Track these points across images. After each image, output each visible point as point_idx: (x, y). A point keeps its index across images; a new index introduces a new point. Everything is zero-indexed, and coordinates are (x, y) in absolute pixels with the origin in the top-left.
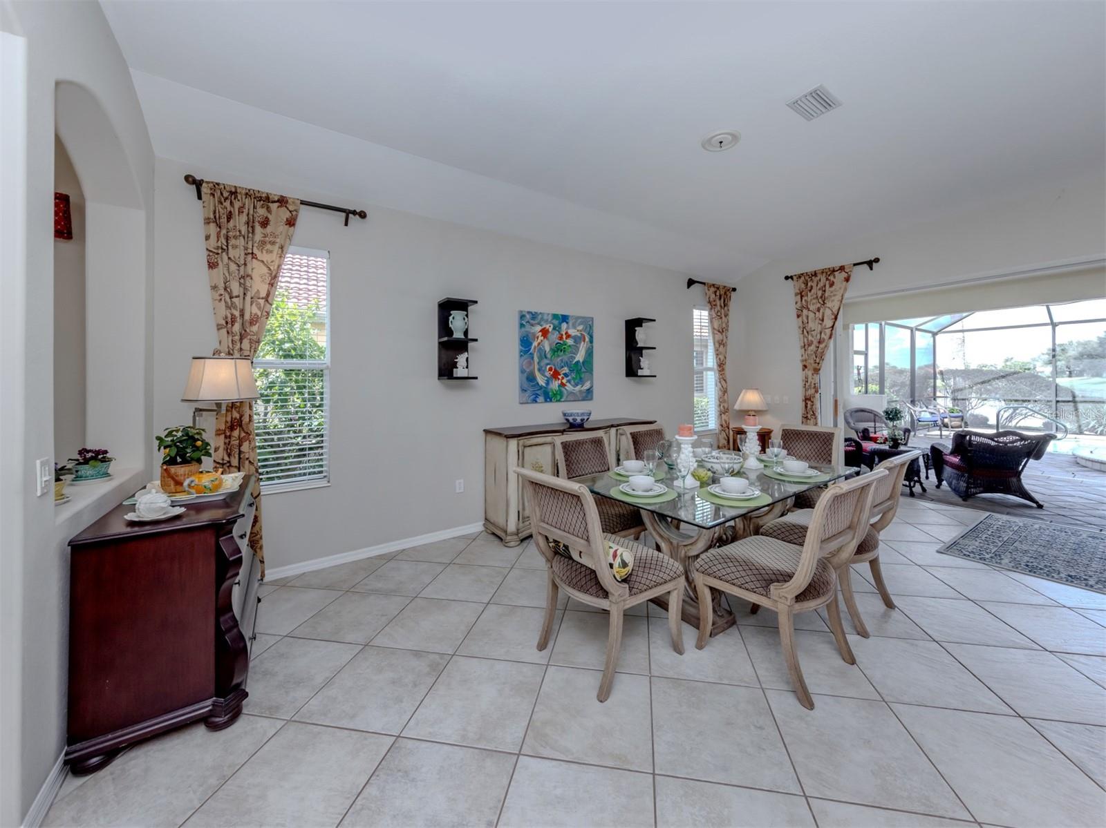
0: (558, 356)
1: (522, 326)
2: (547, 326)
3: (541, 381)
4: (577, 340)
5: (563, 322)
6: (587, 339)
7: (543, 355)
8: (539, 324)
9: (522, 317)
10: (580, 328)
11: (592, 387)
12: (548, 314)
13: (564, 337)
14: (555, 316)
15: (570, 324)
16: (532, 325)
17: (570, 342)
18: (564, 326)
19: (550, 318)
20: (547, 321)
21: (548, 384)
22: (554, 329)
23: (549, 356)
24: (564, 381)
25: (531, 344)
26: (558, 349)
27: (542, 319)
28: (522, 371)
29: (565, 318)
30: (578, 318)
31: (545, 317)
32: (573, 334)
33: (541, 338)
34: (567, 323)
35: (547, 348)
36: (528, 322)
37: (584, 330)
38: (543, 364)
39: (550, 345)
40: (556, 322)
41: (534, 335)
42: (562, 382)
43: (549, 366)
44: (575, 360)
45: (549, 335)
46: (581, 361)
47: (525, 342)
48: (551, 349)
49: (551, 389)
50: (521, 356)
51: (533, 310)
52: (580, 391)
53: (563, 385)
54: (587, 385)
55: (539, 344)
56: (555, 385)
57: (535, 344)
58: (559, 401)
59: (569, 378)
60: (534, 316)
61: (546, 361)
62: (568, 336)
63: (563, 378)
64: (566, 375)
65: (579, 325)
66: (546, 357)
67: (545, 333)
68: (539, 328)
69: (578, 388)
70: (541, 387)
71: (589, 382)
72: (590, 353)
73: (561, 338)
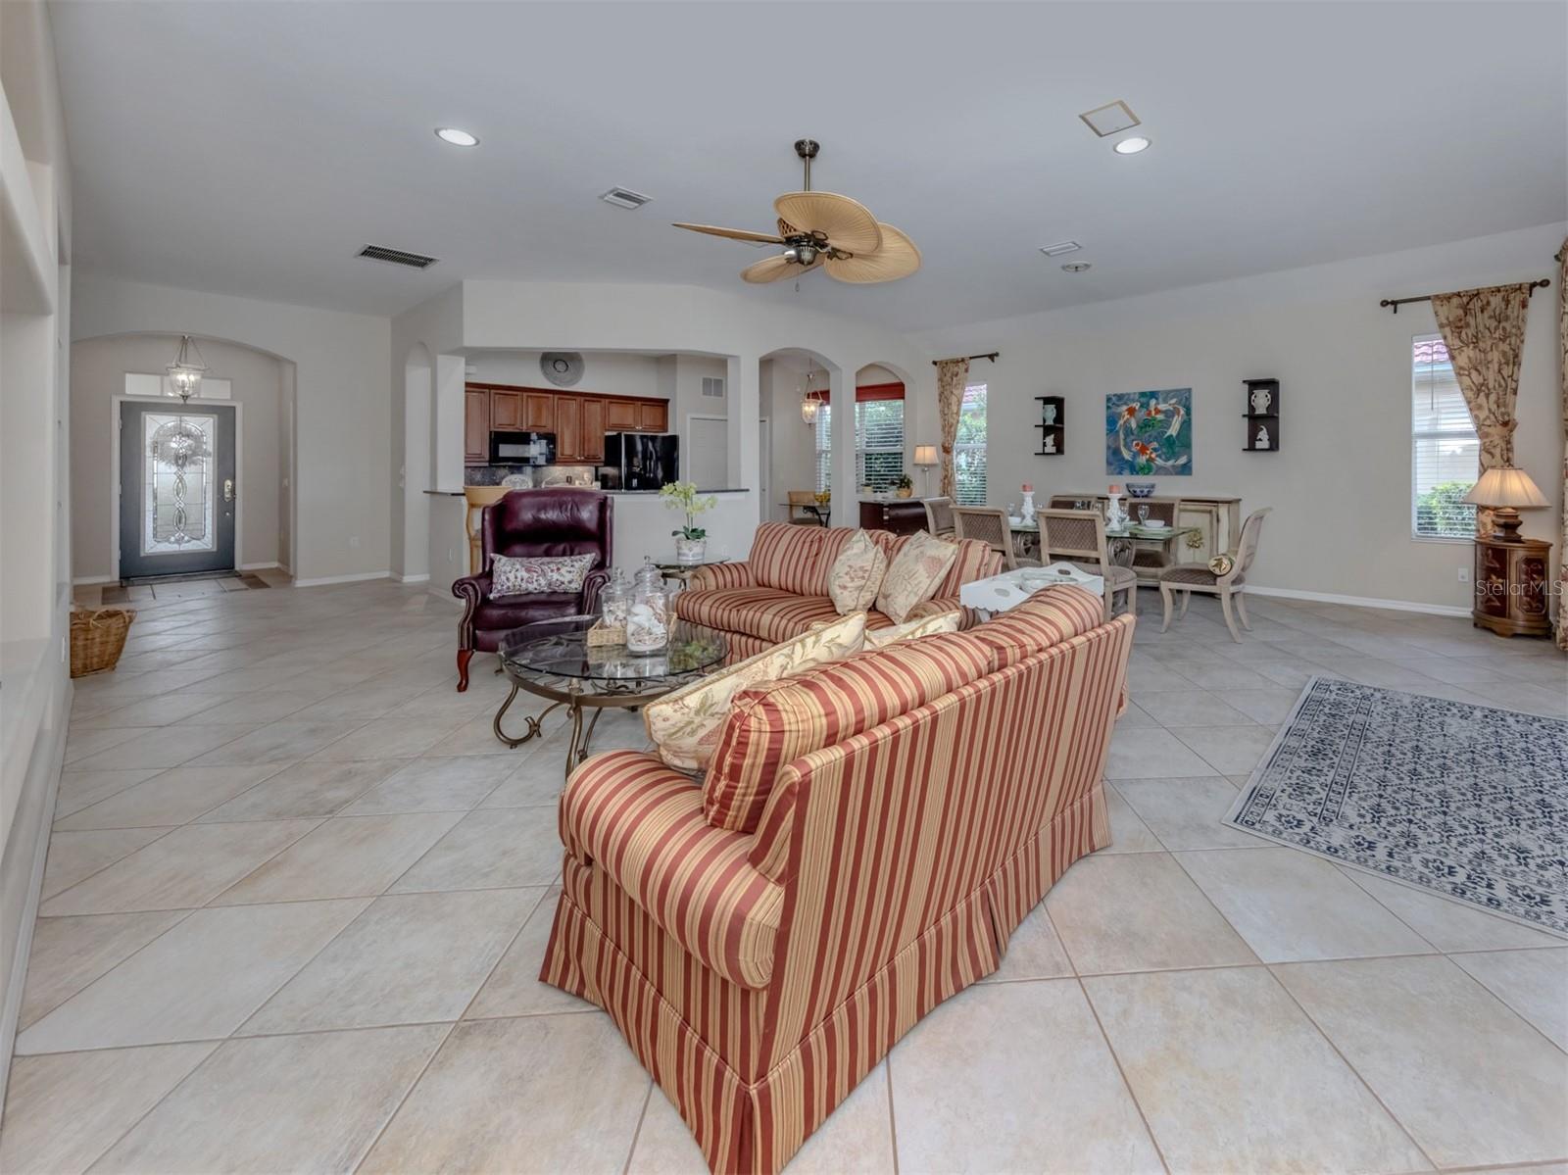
0: (1146, 432)
1: (1108, 407)
2: (1134, 405)
3: (1127, 455)
4: (1170, 414)
5: (1151, 398)
6: (1182, 412)
7: (1128, 432)
8: (1126, 404)
9: (1109, 399)
10: (1173, 401)
11: (1190, 461)
12: (1135, 393)
13: (1153, 413)
14: (1143, 394)
15: (1160, 400)
16: (1118, 406)
17: (1160, 417)
18: (1153, 402)
19: (1137, 397)
20: (1134, 401)
21: (1134, 456)
22: (1141, 406)
23: (1135, 432)
24: (1153, 456)
25: (1117, 422)
26: (1146, 426)
27: (1128, 399)
28: (1109, 447)
29: (1153, 395)
30: (1168, 393)
31: (1132, 397)
32: (1164, 409)
33: (1127, 416)
34: (1157, 399)
35: (1134, 425)
36: (1114, 404)
37: (1179, 403)
38: (1128, 440)
39: (1137, 423)
40: (1143, 400)
41: (1120, 414)
42: (1150, 457)
43: (1135, 443)
44: (1166, 435)
45: (1136, 413)
46: (1174, 434)
47: (1112, 421)
48: (1138, 426)
49: (1139, 464)
50: (1107, 434)
51: (1119, 392)
52: (1173, 466)
53: (1151, 460)
54: (1183, 460)
55: (1125, 422)
56: (1142, 460)
57: (1121, 422)
58: (1147, 474)
59: (1160, 452)
60: (1120, 397)
61: (1132, 437)
62: (1158, 411)
63: (1151, 453)
64: (1155, 450)
65: (1171, 399)
66: (1133, 434)
67: (1131, 411)
68: (1125, 408)
69: (1171, 463)
70: (1128, 461)
71: (1185, 457)
72: (1187, 425)
73: (1149, 414)
